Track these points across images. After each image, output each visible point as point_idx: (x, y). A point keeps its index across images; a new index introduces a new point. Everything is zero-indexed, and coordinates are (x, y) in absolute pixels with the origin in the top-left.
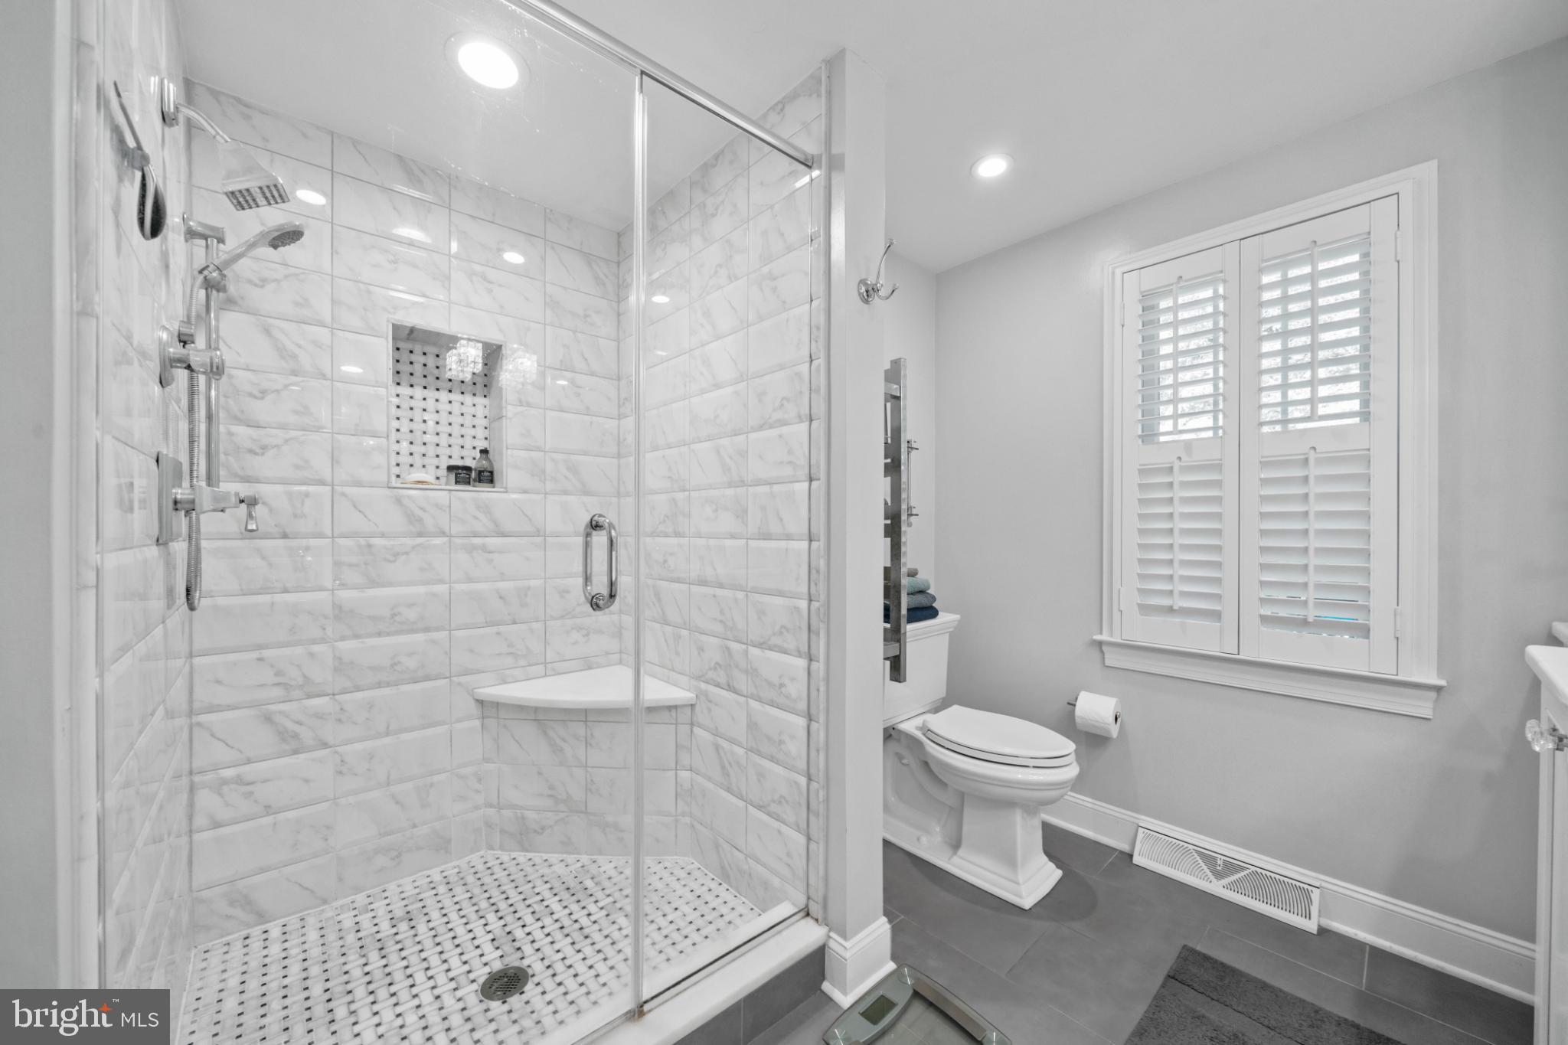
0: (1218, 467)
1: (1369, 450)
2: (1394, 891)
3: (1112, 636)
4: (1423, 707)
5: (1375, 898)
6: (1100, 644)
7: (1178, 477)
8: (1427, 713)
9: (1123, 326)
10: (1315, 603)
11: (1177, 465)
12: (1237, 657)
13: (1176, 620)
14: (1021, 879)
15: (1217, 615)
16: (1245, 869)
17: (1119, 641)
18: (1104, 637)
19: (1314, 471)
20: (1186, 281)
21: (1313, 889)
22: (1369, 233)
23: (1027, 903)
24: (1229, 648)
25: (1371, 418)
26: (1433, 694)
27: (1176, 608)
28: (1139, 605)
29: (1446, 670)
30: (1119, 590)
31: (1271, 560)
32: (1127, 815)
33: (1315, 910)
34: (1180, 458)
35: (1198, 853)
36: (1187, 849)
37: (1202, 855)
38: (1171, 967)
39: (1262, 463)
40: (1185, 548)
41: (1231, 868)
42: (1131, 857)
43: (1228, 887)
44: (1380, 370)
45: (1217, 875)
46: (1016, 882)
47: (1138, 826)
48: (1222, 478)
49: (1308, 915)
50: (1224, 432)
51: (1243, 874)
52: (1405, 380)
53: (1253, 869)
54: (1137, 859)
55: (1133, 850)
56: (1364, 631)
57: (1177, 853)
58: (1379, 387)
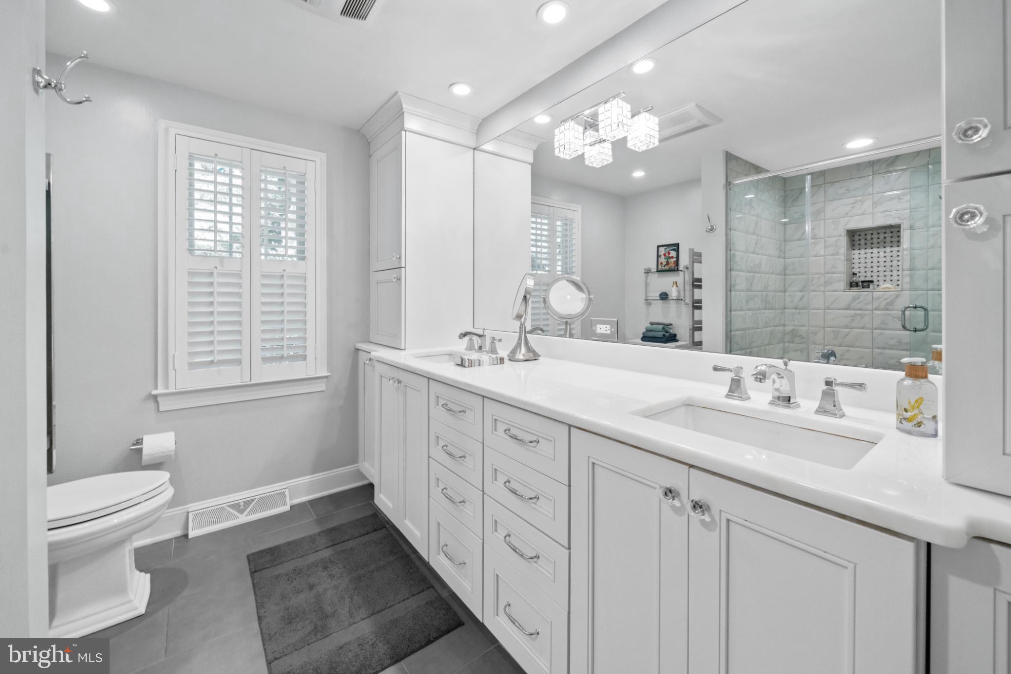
0: (239, 276)
1: (305, 274)
2: (315, 470)
3: (168, 389)
4: (321, 386)
5: (306, 479)
6: (155, 397)
7: (216, 279)
8: (323, 388)
9: (176, 171)
10: (287, 347)
11: (215, 271)
12: (251, 383)
13: (214, 369)
15: (239, 362)
16: (254, 499)
17: (174, 391)
18: (160, 390)
19: (287, 282)
20: (220, 158)
21: (285, 490)
22: (305, 174)
23: (142, 608)
24: (246, 380)
25: (306, 259)
26: (326, 380)
27: (216, 361)
28: (188, 363)
29: (330, 367)
30: (174, 355)
31: (267, 327)
32: (179, 510)
33: (288, 499)
34: (216, 267)
35: (228, 506)
36: (223, 508)
37: (230, 506)
38: (250, 569)
39: (262, 275)
40: (221, 323)
41: (247, 503)
42: (186, 536)
43: (249, 514)
44: (309, 238)
45: (241, 512)
46: (130, 601)
47: (188, 513)
48: (241, 282)
49: (285, 504)
50: (243, 255)
51: (254, 503)
52: (317, 245)
53: (258, 497)
54: (192, 534)
55: (188, 529)
56: (304, 358)
57: (218, 513)
58: (309, 246)
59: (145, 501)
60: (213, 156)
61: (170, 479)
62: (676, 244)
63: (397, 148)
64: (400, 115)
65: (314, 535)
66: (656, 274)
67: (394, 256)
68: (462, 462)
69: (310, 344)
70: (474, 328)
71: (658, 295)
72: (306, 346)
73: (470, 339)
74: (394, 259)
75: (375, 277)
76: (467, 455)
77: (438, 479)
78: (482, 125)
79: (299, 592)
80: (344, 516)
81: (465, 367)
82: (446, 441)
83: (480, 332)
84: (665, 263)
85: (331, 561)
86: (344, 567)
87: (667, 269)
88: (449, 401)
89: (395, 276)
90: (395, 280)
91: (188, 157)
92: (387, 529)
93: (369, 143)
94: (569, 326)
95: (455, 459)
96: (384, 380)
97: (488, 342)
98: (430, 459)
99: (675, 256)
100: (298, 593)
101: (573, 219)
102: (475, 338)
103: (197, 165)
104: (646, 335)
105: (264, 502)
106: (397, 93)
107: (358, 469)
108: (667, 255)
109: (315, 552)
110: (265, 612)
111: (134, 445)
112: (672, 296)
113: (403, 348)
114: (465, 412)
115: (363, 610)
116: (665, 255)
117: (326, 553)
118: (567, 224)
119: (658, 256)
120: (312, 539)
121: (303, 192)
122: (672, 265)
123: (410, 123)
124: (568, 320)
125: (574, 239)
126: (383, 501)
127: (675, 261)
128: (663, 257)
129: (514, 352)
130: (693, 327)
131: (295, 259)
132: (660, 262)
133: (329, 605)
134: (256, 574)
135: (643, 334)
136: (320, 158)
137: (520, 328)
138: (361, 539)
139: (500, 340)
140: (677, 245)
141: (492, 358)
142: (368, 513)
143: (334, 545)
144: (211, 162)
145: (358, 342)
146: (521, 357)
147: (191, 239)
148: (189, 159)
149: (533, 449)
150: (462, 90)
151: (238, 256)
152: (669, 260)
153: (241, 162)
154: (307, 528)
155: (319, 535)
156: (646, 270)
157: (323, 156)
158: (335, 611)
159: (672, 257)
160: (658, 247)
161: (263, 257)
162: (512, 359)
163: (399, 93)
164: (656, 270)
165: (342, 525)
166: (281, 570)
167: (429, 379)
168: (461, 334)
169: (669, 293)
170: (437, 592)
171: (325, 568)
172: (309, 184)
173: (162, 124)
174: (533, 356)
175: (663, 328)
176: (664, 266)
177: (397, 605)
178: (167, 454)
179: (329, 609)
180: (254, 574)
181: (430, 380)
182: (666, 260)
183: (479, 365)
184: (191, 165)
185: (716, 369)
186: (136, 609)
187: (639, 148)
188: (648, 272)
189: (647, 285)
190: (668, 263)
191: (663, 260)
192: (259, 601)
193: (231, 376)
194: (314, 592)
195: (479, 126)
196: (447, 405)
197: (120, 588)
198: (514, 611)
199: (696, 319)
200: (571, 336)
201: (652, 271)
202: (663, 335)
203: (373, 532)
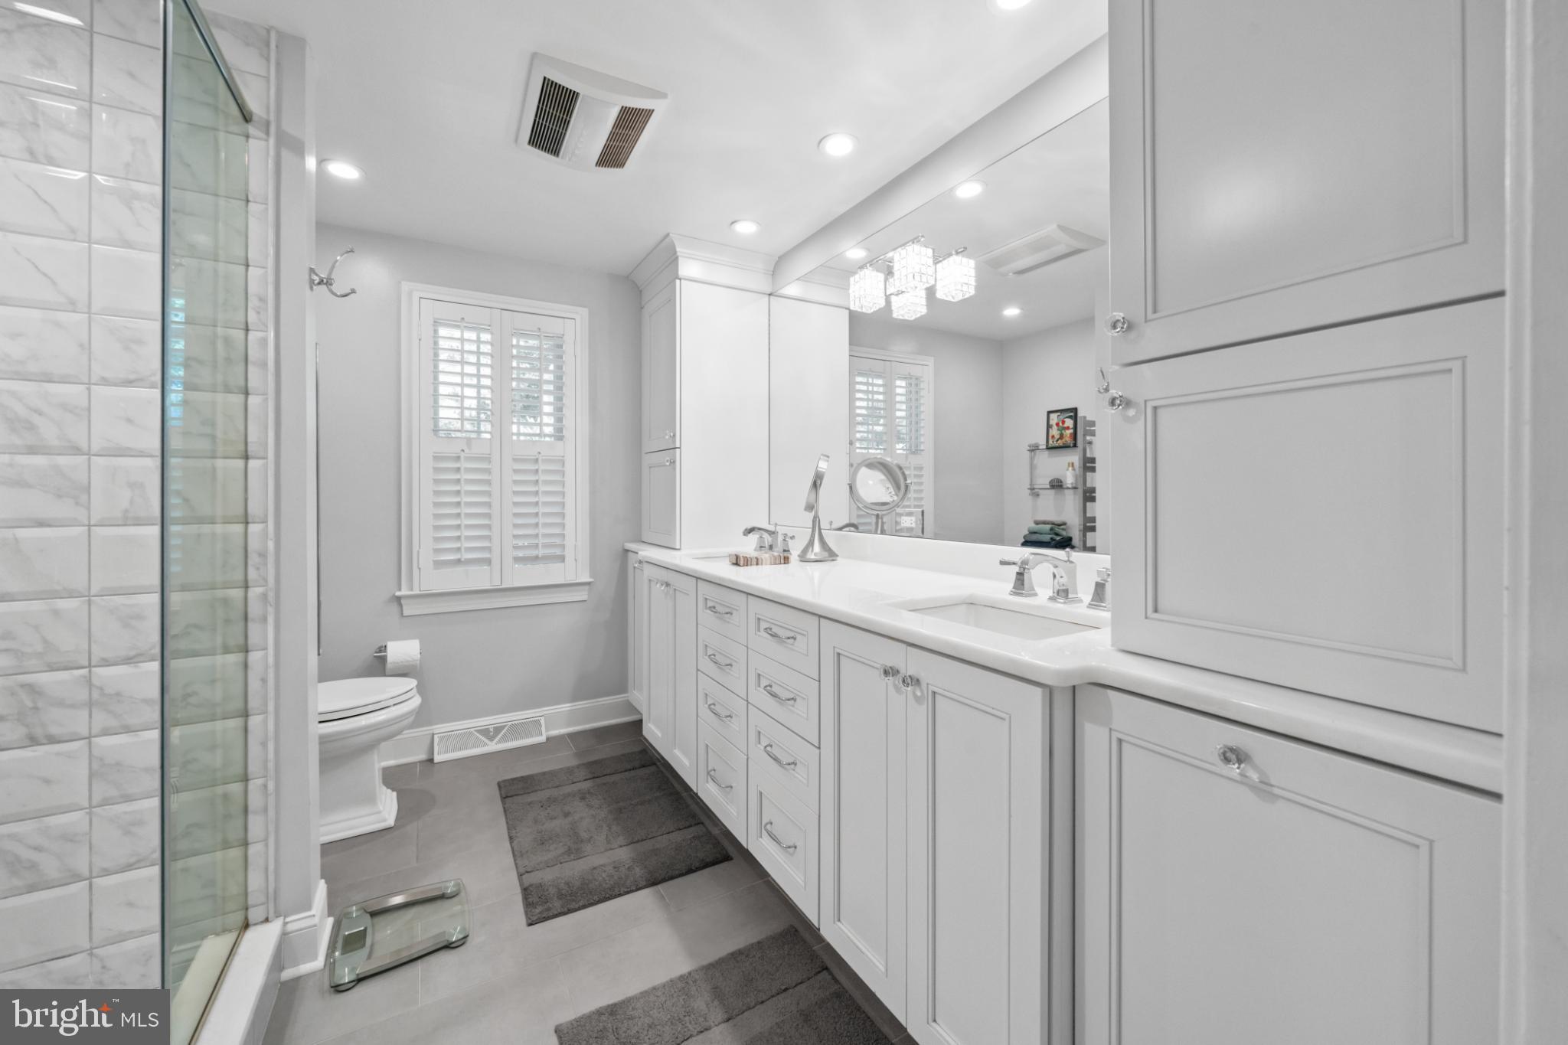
0: (488, 460)
1: (564, 457)
2: (575, 698)
3: (412, 590)
4: (582, 595)
5: (565, 707)
6: (398, 599)
7: (464, 464)
8: (585, 597)
9: (420, 340)
10: (542, 546)
11: (462, 455)
12: (501, 587)
13: (460, 569)
14: (381, 808)
15: (488, 562)
16: (505, 726)
17: (419, 593)
18: (404, 592)
19: (542, 466)
20: (467, 323)
21: (540, 717)
22: (563, 335)
23: (391, 822)
24: (496, 583)
25: (564, 439)
26: (587, 587)
27: (463, 560)
28: (434, 561)
29: (593, 573)
30: (418, 552)
31: (519, 521)
32: (423, 731)
33: (543, 729)
34: (463, 451)
35: (476, 731)
36: (470, 733)
37: (479, 731)
38: (501, 794)
39: (514, 459)
40: (469, 515)
41: (498, 730)
42: (431, 760)
43: (499, 742)
44: (568, 412)
45: (491, 739)
46: (379, 812)
47: (433, 734)
48: (490, 467)
49: (541, 734)
50: (492, 436)
51: (505, 730)
52: (578, 421)
53: (510, 723)
54: (437, 758)
55: (433, 754)
56: (562, 559)
57: (464, 739)
58: (568, 422)
59: (394, 705)
60: (459, 319)
61: (417, 686)
62: (1073, 409)
63: (671, 301)
64: (673, 260)
65: (573, 767)
66: (1047, 452)
67: (666, 435)
68: (728, 671)
69: (569, 542)
70: (769, 524)
71: (1048, 482)
72: (564, 545)
73: (761, 537)
74: (667, 437)
75: (647, 460)
76: (734, 664)
77: (706, 695)
78: (778, 265)
79: (553, 818)
80: (607, 750)
81: (739, 565)
82: (714, 650)
83: (771, 528)
84: (1058, 437)
85: (589, 793)
86: (604, 799)
87: (1061, 444)
88: (716, 602)
89: (668, 459)
90: (668, 464)
91: (432, 323)
92: (658, 767)
93: (641, 291)
94: (880, 521)
95: (720, 668)
96: (653, 584)
97: (780, 538)
98: (699, 672)
99: (1071, 426)
100: (551, 819)
101: (922, 377)
102: (766, 536)
103: (443, 332)
104: (1029, 539)
105: (517, 730)
106: (668, 235)
107: (628, 701)
108: (1061, 424)
109: (573, 783)
110: (516, 833)
111: (376, 653)
112: (1066, 484)
113: (678, 547)
114: (731, 614)
115: (621, 838)
116: (1057, 424)
117: (586, 785)
118: (914, 383)
119: (1049, 426)
120: (570, 771)
121: (561, 357)
122: (1068, 440)
123: (688, 268)
124: (879, 512)
125: (923, 404)
126: (653, 732)
127: (1071, 434)
128: (1055, 427)
129: (805, 551)
130: (1085, 525)
131: (553, 439)
132: (1050, 435)
133: (585, 831)
134: (507, 800)
135: (1024, 537)
136: (581, 314)
137: (813, 521)
138: (627, 773)
139: (792, 538)
140: (1075, 410)
141: (774, 557)
142: (637, 749)
143: (594, 778)
144: (458, 327)
145: (626, 542)
146: (813, 557)
147: (436, 419)
148: (434, 325)
149: (791, 646)
150: (746, 228)
151: (488, 436)
152: (1063, 432)
153: (489, 326)
154: (565, 759)
155: (578, 768)
156: (1030, 446)
157: (585, 312)
158: (591, 837)
159: (1068, 428)
160: (1049, 413)
161: (515, 438)
162: (803, 558)
163: (671, 235)
164: (1045, 447)
165: (603, 760)
166: (533, 797)
167: (697, 578)
168: (746, 530)
169: (1063, 480)
170: (707, 829)
171: (583, 799)
172: (568, 348)
173: (406, 286)
174: (831, 555)
175: (1051, 529)
176: (1057, 441)
177: (659, 838)
178: (411, 663)
179: (584, 835)
180: (506, 799)
181: (699, 580)
182: (1059, 432)
183: (757, 564)
184: (436, 331)
185: (1003, 563)
186: (385, 820)
187: (953, 298)
188: (1034, 449)
189: (1032, 467)
190: (1061, 437)
191: (1055, 432)
192: (510, 823)
193: (480, 578)
194: (570, 819)
195: (776, 264)
196: (714, 607)
197: (370, 799)
198: (776, 830)
199: (1088, 515)
200: (883, 532)
201: (1041, 447)
202: (1052, 539)
203: (640, 768)
